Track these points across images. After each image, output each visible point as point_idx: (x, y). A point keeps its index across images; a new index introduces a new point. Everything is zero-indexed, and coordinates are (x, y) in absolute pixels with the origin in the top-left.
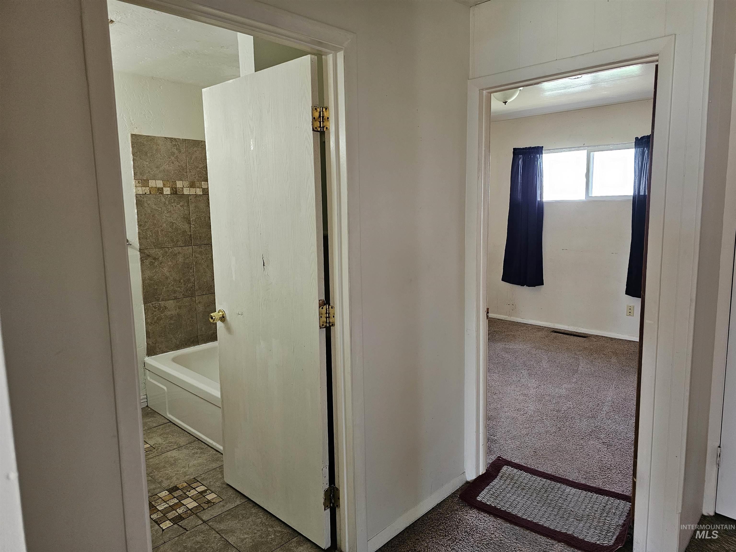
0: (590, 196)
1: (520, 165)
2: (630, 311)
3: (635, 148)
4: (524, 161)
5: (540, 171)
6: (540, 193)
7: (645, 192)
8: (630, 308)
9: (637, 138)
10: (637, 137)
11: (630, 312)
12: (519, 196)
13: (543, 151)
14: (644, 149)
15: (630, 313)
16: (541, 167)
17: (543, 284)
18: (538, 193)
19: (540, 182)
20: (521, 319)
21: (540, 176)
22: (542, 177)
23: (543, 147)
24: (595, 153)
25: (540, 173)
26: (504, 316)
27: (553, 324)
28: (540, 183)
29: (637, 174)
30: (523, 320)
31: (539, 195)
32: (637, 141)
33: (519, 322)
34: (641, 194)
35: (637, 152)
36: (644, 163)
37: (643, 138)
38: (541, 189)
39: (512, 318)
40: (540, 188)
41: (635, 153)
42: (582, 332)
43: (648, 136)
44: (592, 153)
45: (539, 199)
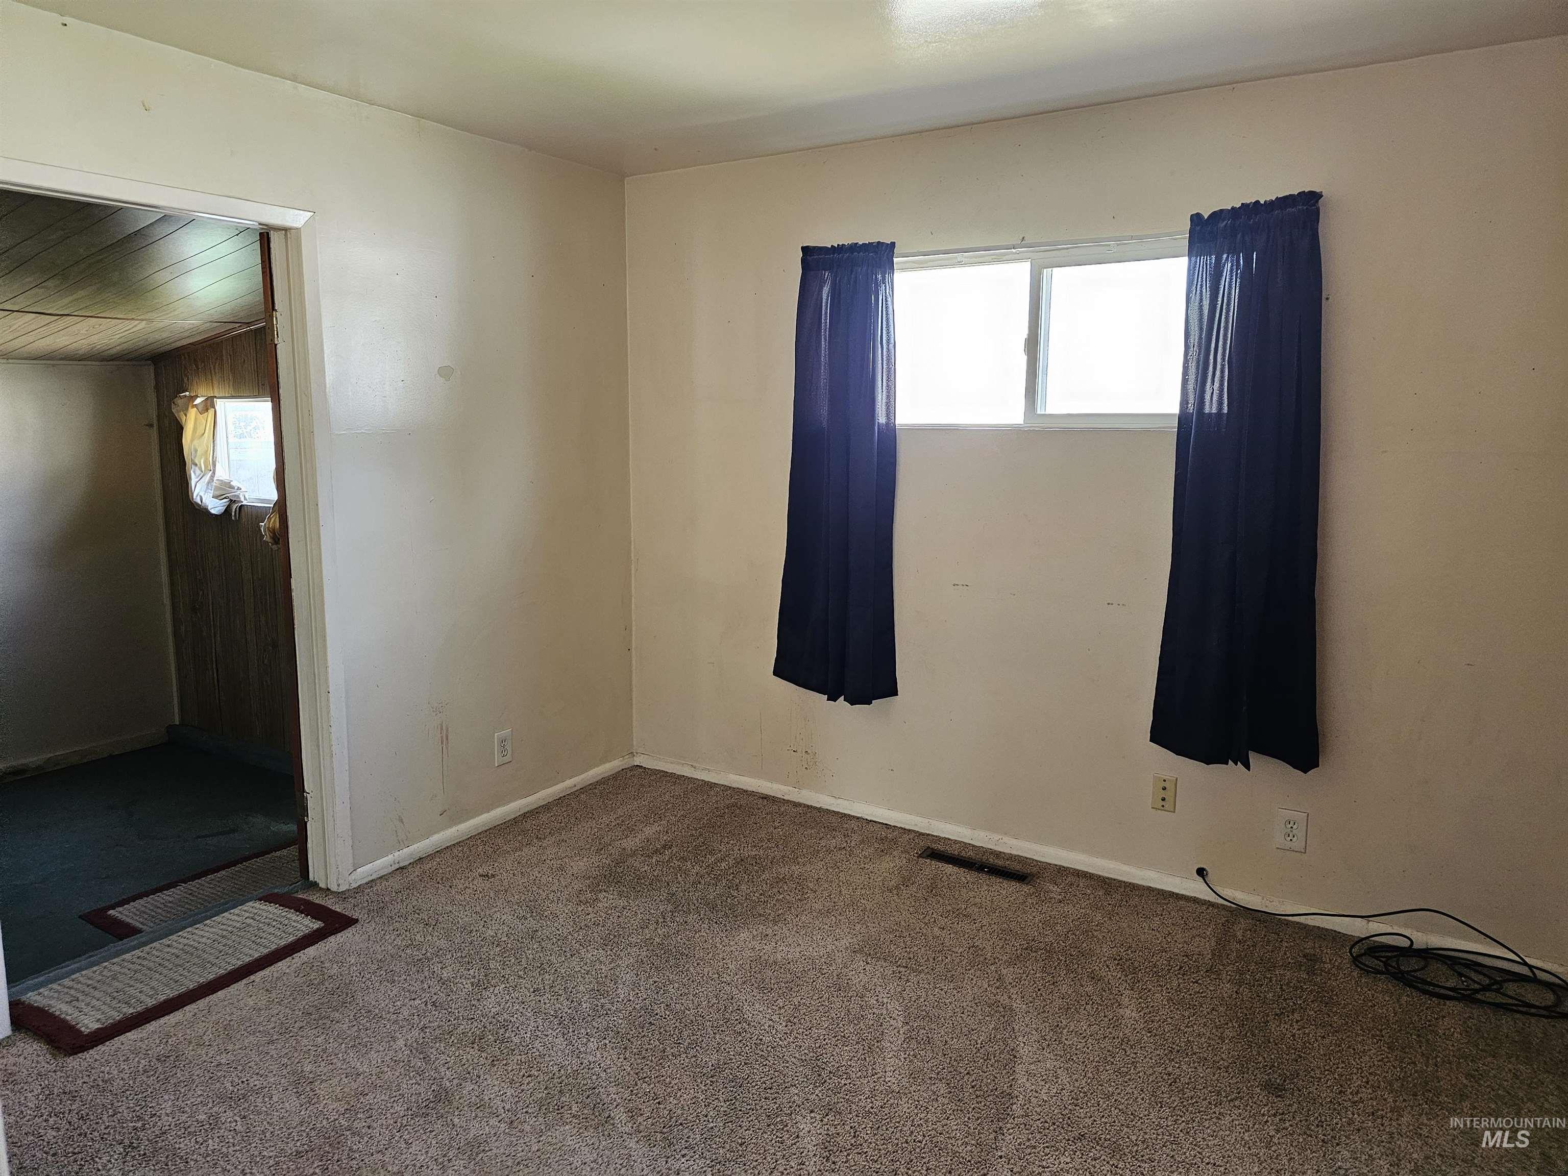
0: (1039, 412)
1: (824, 301)
2: (1162, 794)
3: (1190, 256)
4: (835, 294)
5: (884, 326)
6: (884, 401)
7: (1220, 403)
8: (1164, 784)
9: (1196, 219)
10: (1198, 215)
11: (1163, 799)
12: (823, 410)
13: (895, 260)
14: (1218, 260)
15: (1163, 803)
16: (887, 314)
17: (895, 693)
18: (880, 398)
19: (885, 362)
20: (832, 800)
21: (884, 341)
22: (891, 346)
23: (893, 244)
24: (1054, 269)
25: (884, 332)
26: (782, 787)
27: (927, 820)
28: (885, 367)
29: (1195, 338)
30: (840, 801)
31: (884, 407)
32: (1198, 228)
33: (825, 807)
34: (1207, 410)
35: (1195, 267)
36: (1219, 303)
37: (1217, 215)
38: (888, 386)
39: (804, 792)
40: (884, 384)
41: (1189, 270)
42: (1014, 852)
43: (1233, 208)
44: (1045, 270)
45: (881, 419)
